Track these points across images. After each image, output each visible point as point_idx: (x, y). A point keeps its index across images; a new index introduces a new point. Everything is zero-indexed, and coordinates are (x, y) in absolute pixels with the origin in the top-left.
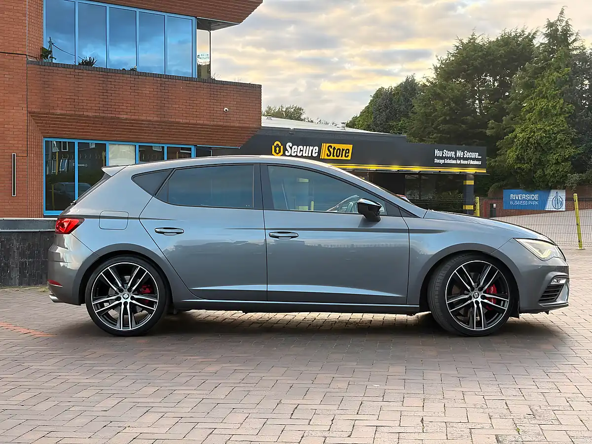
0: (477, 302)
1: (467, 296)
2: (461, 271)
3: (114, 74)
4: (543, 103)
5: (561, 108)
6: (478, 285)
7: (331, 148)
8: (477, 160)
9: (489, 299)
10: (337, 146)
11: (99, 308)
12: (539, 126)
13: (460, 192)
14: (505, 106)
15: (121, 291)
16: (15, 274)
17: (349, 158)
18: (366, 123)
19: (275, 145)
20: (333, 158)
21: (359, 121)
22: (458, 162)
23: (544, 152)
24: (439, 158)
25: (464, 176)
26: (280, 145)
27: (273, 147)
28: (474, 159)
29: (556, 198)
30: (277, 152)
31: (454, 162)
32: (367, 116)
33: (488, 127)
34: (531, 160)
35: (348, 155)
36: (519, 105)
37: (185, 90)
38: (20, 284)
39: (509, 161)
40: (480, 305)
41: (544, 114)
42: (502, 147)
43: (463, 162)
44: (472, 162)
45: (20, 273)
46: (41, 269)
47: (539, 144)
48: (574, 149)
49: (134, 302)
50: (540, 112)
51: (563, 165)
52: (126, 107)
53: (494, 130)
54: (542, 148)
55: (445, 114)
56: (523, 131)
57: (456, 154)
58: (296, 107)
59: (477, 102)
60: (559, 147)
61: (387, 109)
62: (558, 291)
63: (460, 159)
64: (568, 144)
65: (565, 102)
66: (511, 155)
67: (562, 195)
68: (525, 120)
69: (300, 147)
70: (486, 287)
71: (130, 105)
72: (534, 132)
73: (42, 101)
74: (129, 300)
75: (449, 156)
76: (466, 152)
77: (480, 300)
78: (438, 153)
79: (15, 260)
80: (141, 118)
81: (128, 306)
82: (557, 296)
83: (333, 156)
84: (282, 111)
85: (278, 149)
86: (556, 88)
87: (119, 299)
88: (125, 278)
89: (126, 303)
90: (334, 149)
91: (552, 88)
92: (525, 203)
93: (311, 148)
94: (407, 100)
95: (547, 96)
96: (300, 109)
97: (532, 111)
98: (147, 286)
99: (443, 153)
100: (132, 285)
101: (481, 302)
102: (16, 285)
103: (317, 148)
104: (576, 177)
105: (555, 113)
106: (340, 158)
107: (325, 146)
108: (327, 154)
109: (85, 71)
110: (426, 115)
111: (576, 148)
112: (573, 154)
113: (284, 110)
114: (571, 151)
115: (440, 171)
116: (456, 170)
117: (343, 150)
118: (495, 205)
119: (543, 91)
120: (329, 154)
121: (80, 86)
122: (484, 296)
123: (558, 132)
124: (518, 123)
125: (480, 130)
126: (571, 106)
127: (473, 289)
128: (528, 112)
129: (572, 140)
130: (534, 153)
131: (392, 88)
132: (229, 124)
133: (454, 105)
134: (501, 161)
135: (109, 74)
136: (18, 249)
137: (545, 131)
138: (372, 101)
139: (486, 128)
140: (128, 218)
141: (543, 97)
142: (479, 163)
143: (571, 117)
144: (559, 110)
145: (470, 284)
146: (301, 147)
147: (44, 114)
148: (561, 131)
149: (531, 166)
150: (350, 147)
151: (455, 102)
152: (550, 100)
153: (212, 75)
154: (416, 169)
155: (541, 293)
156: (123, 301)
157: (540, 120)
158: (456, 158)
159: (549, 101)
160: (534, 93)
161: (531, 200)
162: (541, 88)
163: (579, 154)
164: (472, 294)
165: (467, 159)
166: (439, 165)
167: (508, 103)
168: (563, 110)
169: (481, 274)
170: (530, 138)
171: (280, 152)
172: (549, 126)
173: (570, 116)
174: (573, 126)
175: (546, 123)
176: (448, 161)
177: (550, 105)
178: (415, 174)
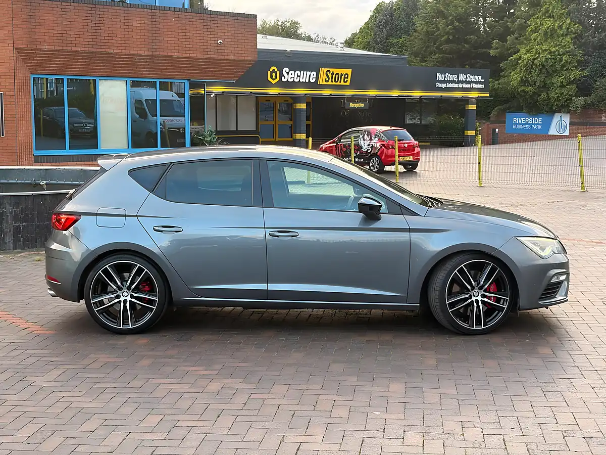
0: (477, 301)
1: (467, 296)
2: (461, 271)
3: (102, 7)
4: (548, 23)
5: (568, 28)
6: (478, 285)
7: (330, 73)
8: (480, 83)
9: (489, 298)
10: (336, 71)
11: (99, 305)
12: (544, 47)
13: (462, 116)
14: (509, 24)
15: (120, 289)
16: (9, 239)
17: (348, 83)
18: (365, 41)
19: (271, 70)
20: (332, 83)
21: (359, 38)
22: (461, 86)
23: (549, 75)
24: (441, 82)
25: (466, 101)
26: (276, 70)
27: (269, 72)
28: (476, 83)
29: (560, 123)
30: (274, 77)
31: (456, 86)
32: (367, 33)
33: (492, 47)
34: (535, 82)
35: (347, 80)
36: (524, 24)
37: (177, 22)
38: (15, 248)
39: (513, 83)
40: (480, 304)
41: (550, 35)
42: (505, 69)
43: (466, 86)
44: (475, 86)
45: (14, 238)
46: (36, 232)
47: (543, 66)
48: (579, 71)
49: (133, 300)
50: (546, 33)
51: (567, 88)
52: (115, 42)
53: (498, 50)
54: (547, 70)
55: (448, 33)
56: (528, 52)
57: (458, 78)
58: (292, 21)
59: (481, 19)
60: (565, 69)
61: (388, 25)
62: (558, 288)
63: (462, 82)
64: (573, 67)
65: (571, 21)
66: (515, 77)
67: (566, 119)
68: (531, 40)
69: (297, 72)
70: (486, 286)
71: (120, 39)
72: (539, 53)
73: (28, 36)
74: (128, 298)
75: (451, 80)
76: (469, 75)
77: (480, 298)
78: (440, 77)
79: (9, 225)
80: (132, 52)
81: (128, 305)
82: (556, 292)
83: (332, 81)
84: (278, 25)
85: (274, 74)
86: (562, 6)
87: (118, 297)
88: (123, 276)
89: (125, 301)
90: (333, 73)
91: (558, 7)
92: (528, 127)
93: (309, 73)
94: (408, 15)
95: (553, 15)
96: (297, 23)
97: (537, 31)
98: (146, 285)
99: (445, 77)
100: (132, 283)
101: (481, 300)
102: (10, 249)
103: (315, 73)
104: (581, 100)
105: (561, 33)
106: (338, 83)
107: (323, 71)
108: (326, 79)
109: (72, 4)
110: (428, 33)
111: (582, 70)
112: (578, 77)
113: (280, 24)
114: (576, 74)
115: (441, 96)
116: (458, 95)
117: (342, 75)
118: (497, 130)
119: (550, 10)
120: (327, 80)
121: (68, 20)
122: (484, 294)
123: (564, 54)
124: (522, 43)
125: (484, 50)
126: (578, 27)
127: (473, 288)
128: (533, 31)
129: (579, 62)
130: (538, 75)
131: (393, 3)
132: (223, 57)
133: (457, 24)
134: (505, 83)
135: (97, 6)
136: (11, 213)
137: (551, 52)
138: (372, 17)
139: (491, 48)
140: (125, 216)
141: (550, 17)
142: (483, 86)
143: (578, 37)
144: (565, 31)
145: (470, 284)
146: (299, 72)
147: (32, 50)
148: (567, 52)
149: (535, 89)
150: (349, 71)
151: (459, 21)
152: (556, 19)
153: (204, 5)
154: (417, 94)
155: (541, 291)
156: (122, 299)
157: (546, 41)
158: (459, 82)
159: (556, 21)
160: (539, 12)
161: (534, 124)
162: (548, 6)
163: (584, 77)
164: (472, 293)
165: (469, 82)
166: (440, 89)
167: (513, 22)
168: (570, 30)
169: (481, 272)
170: (535, 59)
171: (276, 77)
172: (554, 47)
173: (576, 37)
174: (579, 47)
175: (552, 44)
176: (450, 85)
177: (557, 25)
178: (415, 98)
